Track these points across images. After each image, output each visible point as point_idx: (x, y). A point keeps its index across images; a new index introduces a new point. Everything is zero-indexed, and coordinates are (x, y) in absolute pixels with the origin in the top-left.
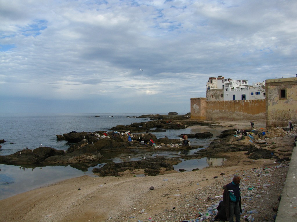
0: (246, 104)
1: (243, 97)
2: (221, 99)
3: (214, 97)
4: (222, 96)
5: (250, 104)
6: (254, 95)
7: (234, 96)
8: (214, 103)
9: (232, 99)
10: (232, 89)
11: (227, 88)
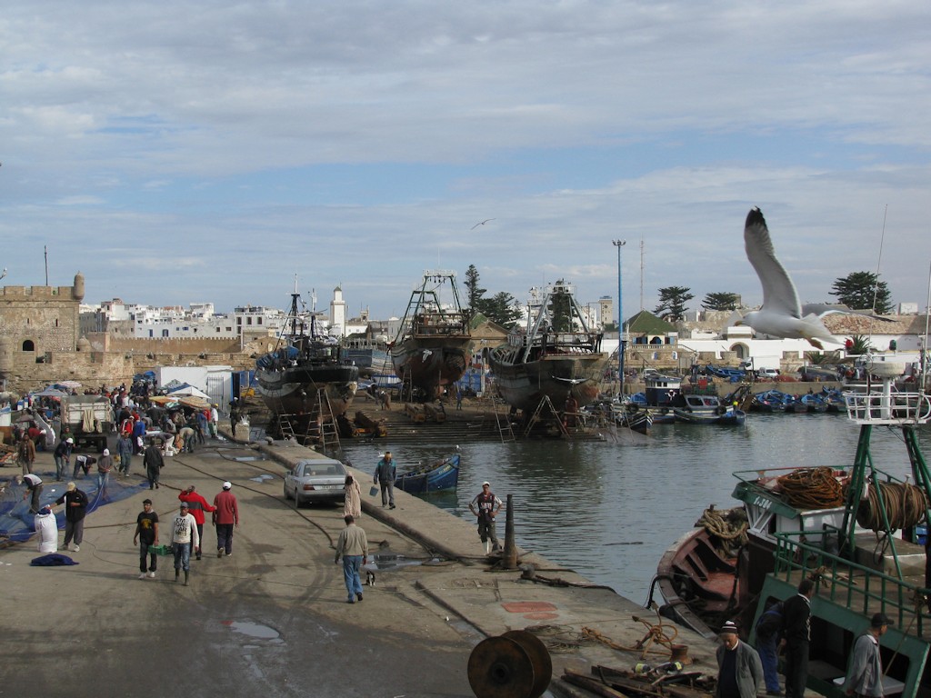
0: (173, 342)
1: (166, 332)
2: (131, 335)
3: (119, 331)
4: (132, 330)
5: (178, 343)
6: (181, 330)
7: (151, 331)
8: (120, 340)
9: (148, 336)
10: (147, 321)
11: (140, 319)
